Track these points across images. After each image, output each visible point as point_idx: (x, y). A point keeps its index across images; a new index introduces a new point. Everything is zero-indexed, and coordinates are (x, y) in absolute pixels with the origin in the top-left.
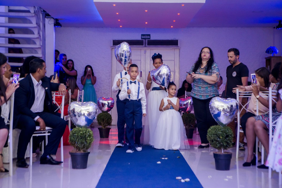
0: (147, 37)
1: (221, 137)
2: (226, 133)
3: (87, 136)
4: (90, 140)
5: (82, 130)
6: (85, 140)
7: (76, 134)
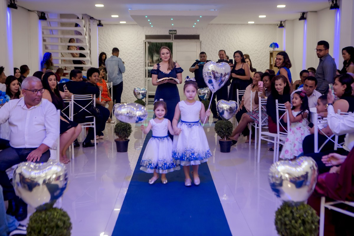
0: (173, 32)
1: (224, 129)
2: (228, 127)
3: (127, 128)
4: (130, 131)
5: (124, 124)
6: (126, 131)
7: (119, 128)
